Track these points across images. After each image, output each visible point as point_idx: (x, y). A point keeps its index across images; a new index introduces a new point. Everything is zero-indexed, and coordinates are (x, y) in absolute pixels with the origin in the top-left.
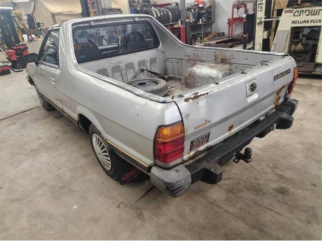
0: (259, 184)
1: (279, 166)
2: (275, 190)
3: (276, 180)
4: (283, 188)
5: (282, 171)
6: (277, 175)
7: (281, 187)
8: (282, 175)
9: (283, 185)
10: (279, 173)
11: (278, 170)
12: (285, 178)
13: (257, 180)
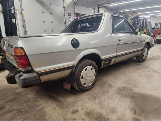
0: (13, 102)
1: (19, 113)
2: (5, 106)
3: (10, 108)
4: (3, 109)
5: (14, 113)
6: (13, 110)
7: (4, 109)
8: (11, 112)
9: (5, 110)
10: (14, 111)
11: (16, 112)
12: (7, 113)
13: (17, 102)
